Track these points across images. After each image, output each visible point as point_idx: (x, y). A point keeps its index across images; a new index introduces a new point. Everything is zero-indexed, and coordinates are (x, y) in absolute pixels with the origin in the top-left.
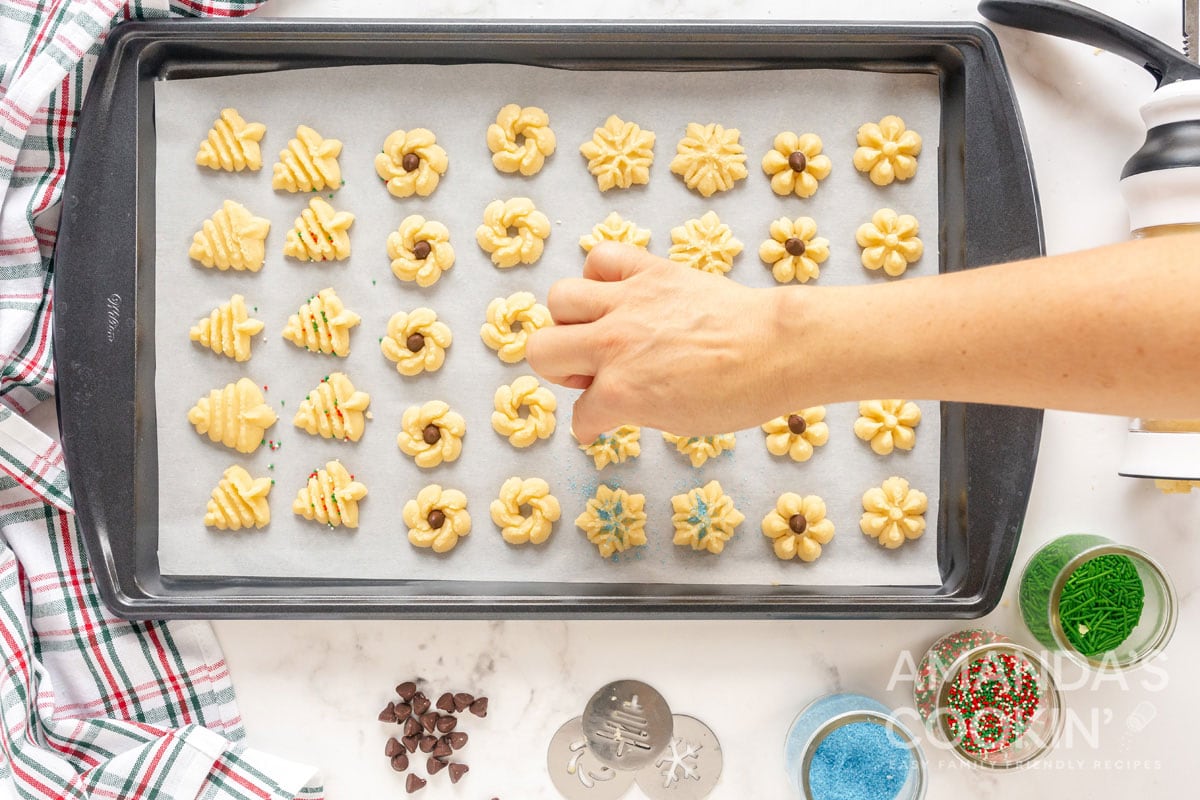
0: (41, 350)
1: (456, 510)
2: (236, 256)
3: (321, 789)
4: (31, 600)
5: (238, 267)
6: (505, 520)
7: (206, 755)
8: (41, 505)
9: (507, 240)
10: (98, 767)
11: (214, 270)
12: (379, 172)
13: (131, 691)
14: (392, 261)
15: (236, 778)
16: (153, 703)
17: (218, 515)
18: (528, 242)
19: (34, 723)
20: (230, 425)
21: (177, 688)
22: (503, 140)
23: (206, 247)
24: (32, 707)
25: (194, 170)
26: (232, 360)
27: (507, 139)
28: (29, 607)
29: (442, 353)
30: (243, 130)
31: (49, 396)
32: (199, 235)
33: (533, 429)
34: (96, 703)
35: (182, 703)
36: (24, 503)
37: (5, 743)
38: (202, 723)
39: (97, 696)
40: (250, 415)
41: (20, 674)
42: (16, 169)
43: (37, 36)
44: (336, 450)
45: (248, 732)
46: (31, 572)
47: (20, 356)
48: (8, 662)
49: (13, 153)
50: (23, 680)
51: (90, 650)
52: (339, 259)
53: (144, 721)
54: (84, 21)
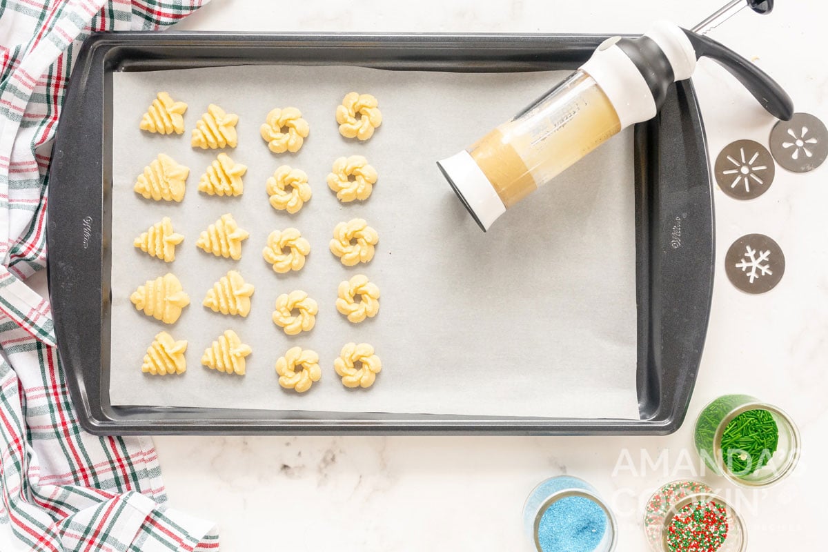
0: (37, 237)
1: (311, 364)
2: (166, 191)
3: (217, 537)
4: (26, 405)
5: (167, 198)
6: (343, 371)
7: (140, 511)
8: (34, 341)
9: (348, 184)
10: (68, 518)
11: (151, 200)
12: (263, 136)
13: (91, 468)
14: (270, 196)
15: (161, 528)
16: (106, 476)
17: (151, 365)
18: (362, 186)
19: (25, 487)
20: (159, 305)
21: (122, 466)
22: (346, 116)
23: (146, 185)
24: (24, 476)
25: (139, 133)
26: (162, 261)
27: (350, 115)
28: (25, 409)
29: (303, 259)
30: (172, 106)
31: (42, 268)
32: (141, 176)
33: (364, 310)
34: (68, 475)
35: (126, 476)
36: (23, 339)
37: (6, 500)
38: (139, 490)
39: (69, 470)
40: (172, 299)
41: (17, 454)
42: (24, 115)
43: (42, 27)
44: (230, 322)
45: (169, 496)
46: (26, 386)
47: (23, 240)
48: (9, 446)
49: (23, 104)
50: (19, 458)
51: (64, 440)
52: (235, 195)
53: (100, 488)
54: (74, 18)
